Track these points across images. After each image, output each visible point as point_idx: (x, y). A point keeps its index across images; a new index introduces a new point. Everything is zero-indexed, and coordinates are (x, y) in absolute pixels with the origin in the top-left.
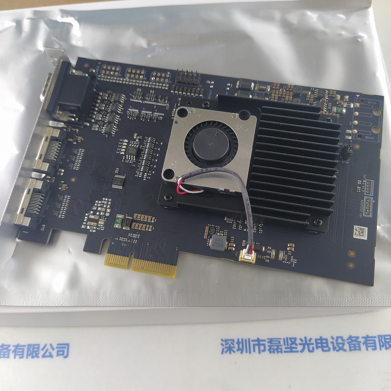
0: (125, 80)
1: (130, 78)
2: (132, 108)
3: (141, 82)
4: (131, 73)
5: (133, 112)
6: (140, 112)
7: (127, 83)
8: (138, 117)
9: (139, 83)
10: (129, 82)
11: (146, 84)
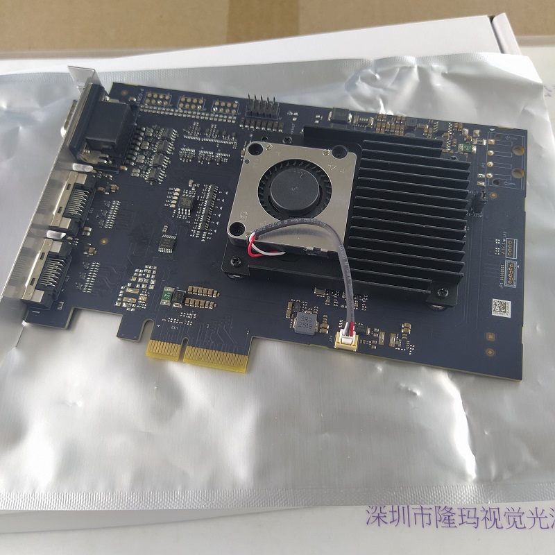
0: (177, 111)
1: (183, 109)
2: (186, 147)
3: (198, 114)
4: (185, 102)
5: (188, 153)
6: (197, 153)
7: (180, 115)
8: (195, 159)
9: (196, 115)
10: (183, 113)
11: (205, 116)
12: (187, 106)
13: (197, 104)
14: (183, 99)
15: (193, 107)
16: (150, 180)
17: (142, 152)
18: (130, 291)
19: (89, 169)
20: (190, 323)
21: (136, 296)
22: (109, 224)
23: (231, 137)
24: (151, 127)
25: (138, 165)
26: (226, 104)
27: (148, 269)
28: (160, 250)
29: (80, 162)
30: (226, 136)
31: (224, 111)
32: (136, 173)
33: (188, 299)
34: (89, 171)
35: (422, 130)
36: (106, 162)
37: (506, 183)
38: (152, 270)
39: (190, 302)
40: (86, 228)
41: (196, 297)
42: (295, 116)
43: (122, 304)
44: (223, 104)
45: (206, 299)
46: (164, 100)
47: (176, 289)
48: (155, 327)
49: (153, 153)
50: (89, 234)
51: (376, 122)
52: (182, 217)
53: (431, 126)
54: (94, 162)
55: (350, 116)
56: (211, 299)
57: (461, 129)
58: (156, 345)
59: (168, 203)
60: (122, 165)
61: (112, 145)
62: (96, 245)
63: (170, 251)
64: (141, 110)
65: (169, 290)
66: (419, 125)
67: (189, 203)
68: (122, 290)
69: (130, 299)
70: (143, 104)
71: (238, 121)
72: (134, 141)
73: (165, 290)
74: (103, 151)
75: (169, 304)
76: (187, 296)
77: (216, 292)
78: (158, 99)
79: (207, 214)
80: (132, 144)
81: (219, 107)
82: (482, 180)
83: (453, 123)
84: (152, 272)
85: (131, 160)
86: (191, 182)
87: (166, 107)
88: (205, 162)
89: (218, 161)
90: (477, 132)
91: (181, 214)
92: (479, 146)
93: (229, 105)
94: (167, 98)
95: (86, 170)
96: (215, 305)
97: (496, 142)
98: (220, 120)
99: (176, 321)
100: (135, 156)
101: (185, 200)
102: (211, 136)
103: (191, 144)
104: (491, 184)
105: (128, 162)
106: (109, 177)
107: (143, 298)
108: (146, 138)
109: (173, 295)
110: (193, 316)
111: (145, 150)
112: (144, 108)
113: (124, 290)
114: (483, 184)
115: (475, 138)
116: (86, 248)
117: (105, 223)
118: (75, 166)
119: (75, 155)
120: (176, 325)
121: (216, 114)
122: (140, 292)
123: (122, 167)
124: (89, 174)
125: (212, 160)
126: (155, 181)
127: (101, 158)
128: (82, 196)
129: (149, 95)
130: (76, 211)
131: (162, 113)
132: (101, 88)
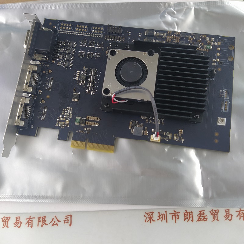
0: (75, 32)
1: (78, 31)
2: (81, 51)
3: (85, 33)
4: (79, 28)
5: (82, 53)
6: (86, 53)
7: (77, 34)
8: (85, 56)
9: (84, 34)
10: (78, 33)
11: (88, 35)
12: (80, 29)
13: (84, 28)
14: (78, 26)
15: (83, 30)
16: (66, 67)
17: (61, 53)
18: (61, 119)
19: (38, 63)
20: (88, 132)
21: (64, 121)
22: (50, 89)
23: (101, 45)
24: (64, 41)
25: (60, 60)
26: (98, 28)
27: (69, 109)
28: (73, 100)
29: (33, 60)
30: (99, 44)
31: (97, 32)
32: (59, 64)
33: (87, 122)
34: (38, 64)
35: (188, 38)
36: (45, 59)
37: (225, 64)
38: (70, 109)
39: (88, 123)
40: (39, 91)
41: (90, 121)
42: (130, 33)
43: (58, 125)
44: (96, 28)
45: (95, 121)
46: (69, 27)
47: (81, 118)
48: (74, 135)
49: (66, 54)
50: (41, 93)
51: (167, 35)
52: (81, 84)
53: (192, 36)
54: (40, 59)
55: (155, 32)
56: (97, 122)
57: (205, 37)
58: (75, 143)
59: (74, 78)
60: (53, 60)
61: (48, 51)
62: (45, 98)
63: (77, 100)
64: (59, 32)
65: (78, 118)
66: (187, 36)
67: (84, 78)
68: (58, 119)
69: (62, 123)
70: (59, 29)
71: (104, 37)
72: (57, 48)
73: (76, 118)
74: (44, 54)
75: (79, 124)
76: (86, 120)
77: (99, 118)
78: (66, 26)
79: (92, 83)
81: (95, 30)
82: (215, 62)
83: (202, 34)
84: (70, 110)
85: (56, 58)
86: (84, 67)
87: (70, 31)
88: (90, 57)
89: (96, 57)
90: (213, 39)
91: (81, 83)
92: (214, 46)
95: (36, 64)
96: (99, 124)
97: (221, 44)
98: (95, 36)
99: (82, 132)
100: (58, 55)
101: (82, 76)
102: (92, 44)
103: (83, 49)
104: (218, 64)
105: (55, 58)
106: (47, 66)
107: (67, 122)
108: (62, 46)
109: (80, 120)
110: (90, 129)
111: (63, 53)
112: (60, 31)
113: (59, 119)
114: (215, 64)
115: (212, 42)
116: (40, 100)
117: (47, 88)
118: (31, 62)
119: (31, 57)
120: (82, 133)
121: (94, 34)
122: (66, 119)
123: (53, 61)
124: (38, 65)
125: (93, 56)
126: (68, 68)
127: (43, 57)
128: (36, 76)
129: (62, 24)
130: (34, 83)
131: (69, 33)
132: (40, 23)
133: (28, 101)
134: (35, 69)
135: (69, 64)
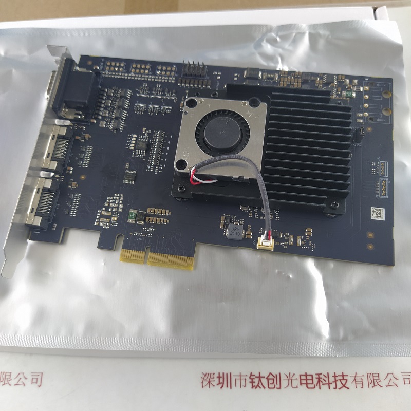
12: (138, 71)
13: (145, 69)
14: (134, 66)
15: (142, 71)
16: (114, 129)
17: (106, 108)
18: (104, 213)
19: (68, 123)
20: (150, 235)
22: (85, 164)
23: (172, 94)
24: (111, 88)
25: (104, 118)
26: (167, 68)
27: (117, 196)
28: (125, 182)
29: (60, 118)
30: (168, 93)
31: (166, 73)
32: (103, 124)
35: (314, 81)
36: (80, 117)
37: (378, 120)
38: (120, 197)
39: (149, 220)
40: (68, 168)
41: (154, 216)
42: (219, 75)
43: (100, 224)
44: (164, 68)
45: (161, 217)
46: (119, 67)
49: (114, 109)
50: (71, 172)
51: (279, 77)
52: (139, 156)
53: (321, 78)
54: (71, 117)
55: (260, 73)
57: (343, 80)
58: (126, 253)
59: (128, 146)
61: (84, 104)
63: (132, 182)
64: (103, 76)
65: (134, 211)
66: (312, 78)
67: (144, 146)
68: (99, 213)
69: (105, 220)
70: (105, 71)
71: (176, 81)
72: (100, 100)
73: (130, 212)
74: (78, 109)
76: (147, 215)
77: (168, 211)
78: (115, 66)
79: (157, 153)
80: (99, 102)
81: (162, 70)
83: (337, 75)
84: (120, 199)
85: (98, 114)
86: (144, 129)
87: (122, 73)
88: (154, 113)
89: (164, 112)
90: (356, 81)
91: (138, 154)
92: (358, 92)
93: (169, 69)
94: (122, 65)
95: (66, 124)
96: (168, 221)
98: (163, 81)
100: (101, 111)
101: (140, 143)
102: (157, 94)
103: (142, 100)
105: (96, 116)
106: (83, 128)
108: (109, 97)
109: (136, 215)
110: (152, 230)
111: (108, 107)
112: (105, 74)
114: (361, 121)
115: (354, 86)
116: (70, 183)
117: (82, 164)
118: (57, 121)
119: (56, 113)
120: (140, 237)
121: (160, 76)
122: (112, 214)
123: (92, 120)
124: (68, 127)
125: (159, 112)
126: (117, 130)
127: (76, 114)
128: (63, 144)
129: (109, 64)
130: (60, 155)
131: (119, 77)
132: (73, 61)
133: (48, 184)
134: (63, 132)
135: (119, 124)
